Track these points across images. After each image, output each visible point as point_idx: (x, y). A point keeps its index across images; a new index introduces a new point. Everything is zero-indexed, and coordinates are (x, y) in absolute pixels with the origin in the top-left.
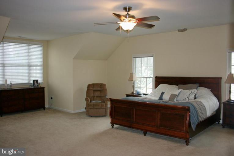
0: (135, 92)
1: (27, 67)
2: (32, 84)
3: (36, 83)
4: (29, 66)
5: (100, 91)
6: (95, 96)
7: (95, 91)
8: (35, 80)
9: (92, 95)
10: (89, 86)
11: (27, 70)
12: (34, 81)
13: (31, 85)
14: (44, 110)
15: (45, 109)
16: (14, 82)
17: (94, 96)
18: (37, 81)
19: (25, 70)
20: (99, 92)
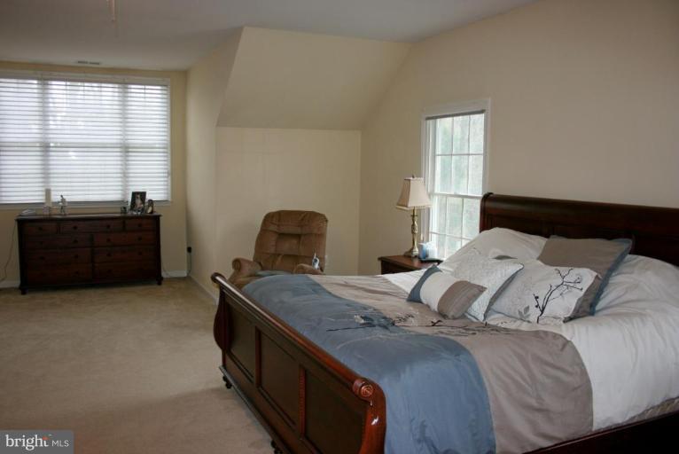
0: (416, 251)
1: (118, 154)
2: (129, 204)
3: (138, 201)
4: (126, 149)
5: (298, 236)
6: (279, 255)
7: (282, 236)
8: (138, 193)
9: (272, 250)
10: (270, 218)
11: (119, 163)
12: (134, 194)
13: (125, 208)
14: (160, 284)
15: (163, 282)
16: (72, 197)
17: (276, 255)
18: (143, 195)
19: (113, 161)
20: (295, 241)
